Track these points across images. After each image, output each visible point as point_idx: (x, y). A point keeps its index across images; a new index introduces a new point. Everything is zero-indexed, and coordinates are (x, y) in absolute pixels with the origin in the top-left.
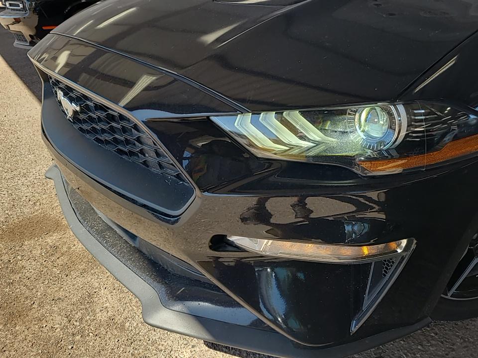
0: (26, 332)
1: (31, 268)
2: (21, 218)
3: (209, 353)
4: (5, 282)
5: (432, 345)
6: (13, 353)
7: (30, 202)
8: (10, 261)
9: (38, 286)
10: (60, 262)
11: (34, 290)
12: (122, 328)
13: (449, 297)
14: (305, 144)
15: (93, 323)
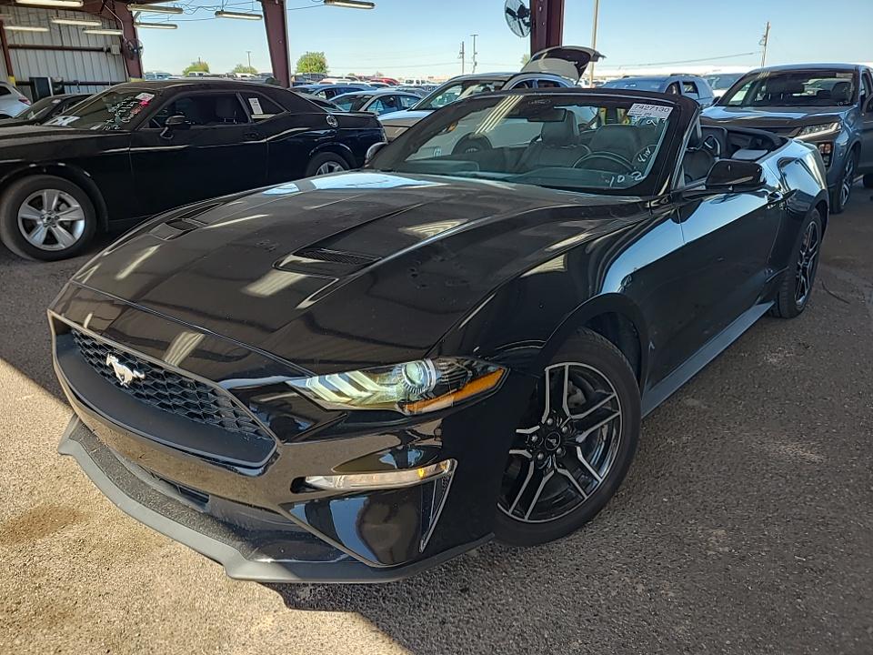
0: (78, 631)
1: (58, 568)
2: (19, 514)
3: (293, 614)
4: (29, 587)
5: (516, 571)
6: (70, 651)
7: (23, 492)
8: (25, 565)
9: (75, 585)
10: (93, 556)
11: (72, 590)
12: (193, 609)
13: (526, 519)
14: (364, 394)
15: (157, 610)
